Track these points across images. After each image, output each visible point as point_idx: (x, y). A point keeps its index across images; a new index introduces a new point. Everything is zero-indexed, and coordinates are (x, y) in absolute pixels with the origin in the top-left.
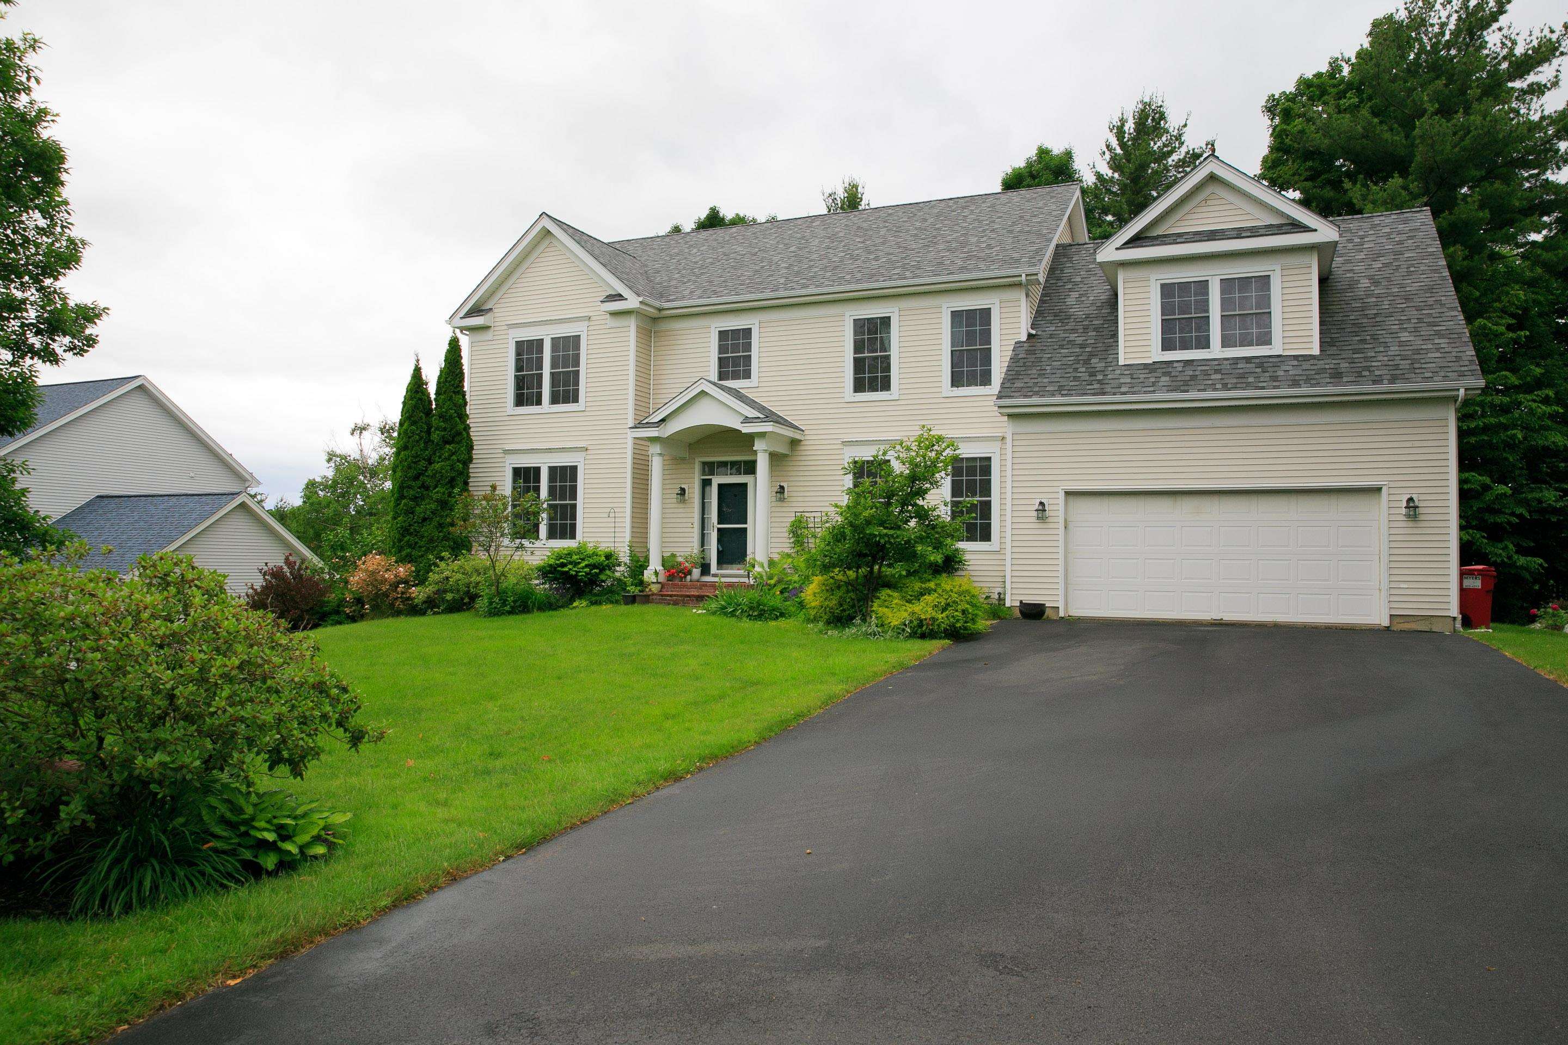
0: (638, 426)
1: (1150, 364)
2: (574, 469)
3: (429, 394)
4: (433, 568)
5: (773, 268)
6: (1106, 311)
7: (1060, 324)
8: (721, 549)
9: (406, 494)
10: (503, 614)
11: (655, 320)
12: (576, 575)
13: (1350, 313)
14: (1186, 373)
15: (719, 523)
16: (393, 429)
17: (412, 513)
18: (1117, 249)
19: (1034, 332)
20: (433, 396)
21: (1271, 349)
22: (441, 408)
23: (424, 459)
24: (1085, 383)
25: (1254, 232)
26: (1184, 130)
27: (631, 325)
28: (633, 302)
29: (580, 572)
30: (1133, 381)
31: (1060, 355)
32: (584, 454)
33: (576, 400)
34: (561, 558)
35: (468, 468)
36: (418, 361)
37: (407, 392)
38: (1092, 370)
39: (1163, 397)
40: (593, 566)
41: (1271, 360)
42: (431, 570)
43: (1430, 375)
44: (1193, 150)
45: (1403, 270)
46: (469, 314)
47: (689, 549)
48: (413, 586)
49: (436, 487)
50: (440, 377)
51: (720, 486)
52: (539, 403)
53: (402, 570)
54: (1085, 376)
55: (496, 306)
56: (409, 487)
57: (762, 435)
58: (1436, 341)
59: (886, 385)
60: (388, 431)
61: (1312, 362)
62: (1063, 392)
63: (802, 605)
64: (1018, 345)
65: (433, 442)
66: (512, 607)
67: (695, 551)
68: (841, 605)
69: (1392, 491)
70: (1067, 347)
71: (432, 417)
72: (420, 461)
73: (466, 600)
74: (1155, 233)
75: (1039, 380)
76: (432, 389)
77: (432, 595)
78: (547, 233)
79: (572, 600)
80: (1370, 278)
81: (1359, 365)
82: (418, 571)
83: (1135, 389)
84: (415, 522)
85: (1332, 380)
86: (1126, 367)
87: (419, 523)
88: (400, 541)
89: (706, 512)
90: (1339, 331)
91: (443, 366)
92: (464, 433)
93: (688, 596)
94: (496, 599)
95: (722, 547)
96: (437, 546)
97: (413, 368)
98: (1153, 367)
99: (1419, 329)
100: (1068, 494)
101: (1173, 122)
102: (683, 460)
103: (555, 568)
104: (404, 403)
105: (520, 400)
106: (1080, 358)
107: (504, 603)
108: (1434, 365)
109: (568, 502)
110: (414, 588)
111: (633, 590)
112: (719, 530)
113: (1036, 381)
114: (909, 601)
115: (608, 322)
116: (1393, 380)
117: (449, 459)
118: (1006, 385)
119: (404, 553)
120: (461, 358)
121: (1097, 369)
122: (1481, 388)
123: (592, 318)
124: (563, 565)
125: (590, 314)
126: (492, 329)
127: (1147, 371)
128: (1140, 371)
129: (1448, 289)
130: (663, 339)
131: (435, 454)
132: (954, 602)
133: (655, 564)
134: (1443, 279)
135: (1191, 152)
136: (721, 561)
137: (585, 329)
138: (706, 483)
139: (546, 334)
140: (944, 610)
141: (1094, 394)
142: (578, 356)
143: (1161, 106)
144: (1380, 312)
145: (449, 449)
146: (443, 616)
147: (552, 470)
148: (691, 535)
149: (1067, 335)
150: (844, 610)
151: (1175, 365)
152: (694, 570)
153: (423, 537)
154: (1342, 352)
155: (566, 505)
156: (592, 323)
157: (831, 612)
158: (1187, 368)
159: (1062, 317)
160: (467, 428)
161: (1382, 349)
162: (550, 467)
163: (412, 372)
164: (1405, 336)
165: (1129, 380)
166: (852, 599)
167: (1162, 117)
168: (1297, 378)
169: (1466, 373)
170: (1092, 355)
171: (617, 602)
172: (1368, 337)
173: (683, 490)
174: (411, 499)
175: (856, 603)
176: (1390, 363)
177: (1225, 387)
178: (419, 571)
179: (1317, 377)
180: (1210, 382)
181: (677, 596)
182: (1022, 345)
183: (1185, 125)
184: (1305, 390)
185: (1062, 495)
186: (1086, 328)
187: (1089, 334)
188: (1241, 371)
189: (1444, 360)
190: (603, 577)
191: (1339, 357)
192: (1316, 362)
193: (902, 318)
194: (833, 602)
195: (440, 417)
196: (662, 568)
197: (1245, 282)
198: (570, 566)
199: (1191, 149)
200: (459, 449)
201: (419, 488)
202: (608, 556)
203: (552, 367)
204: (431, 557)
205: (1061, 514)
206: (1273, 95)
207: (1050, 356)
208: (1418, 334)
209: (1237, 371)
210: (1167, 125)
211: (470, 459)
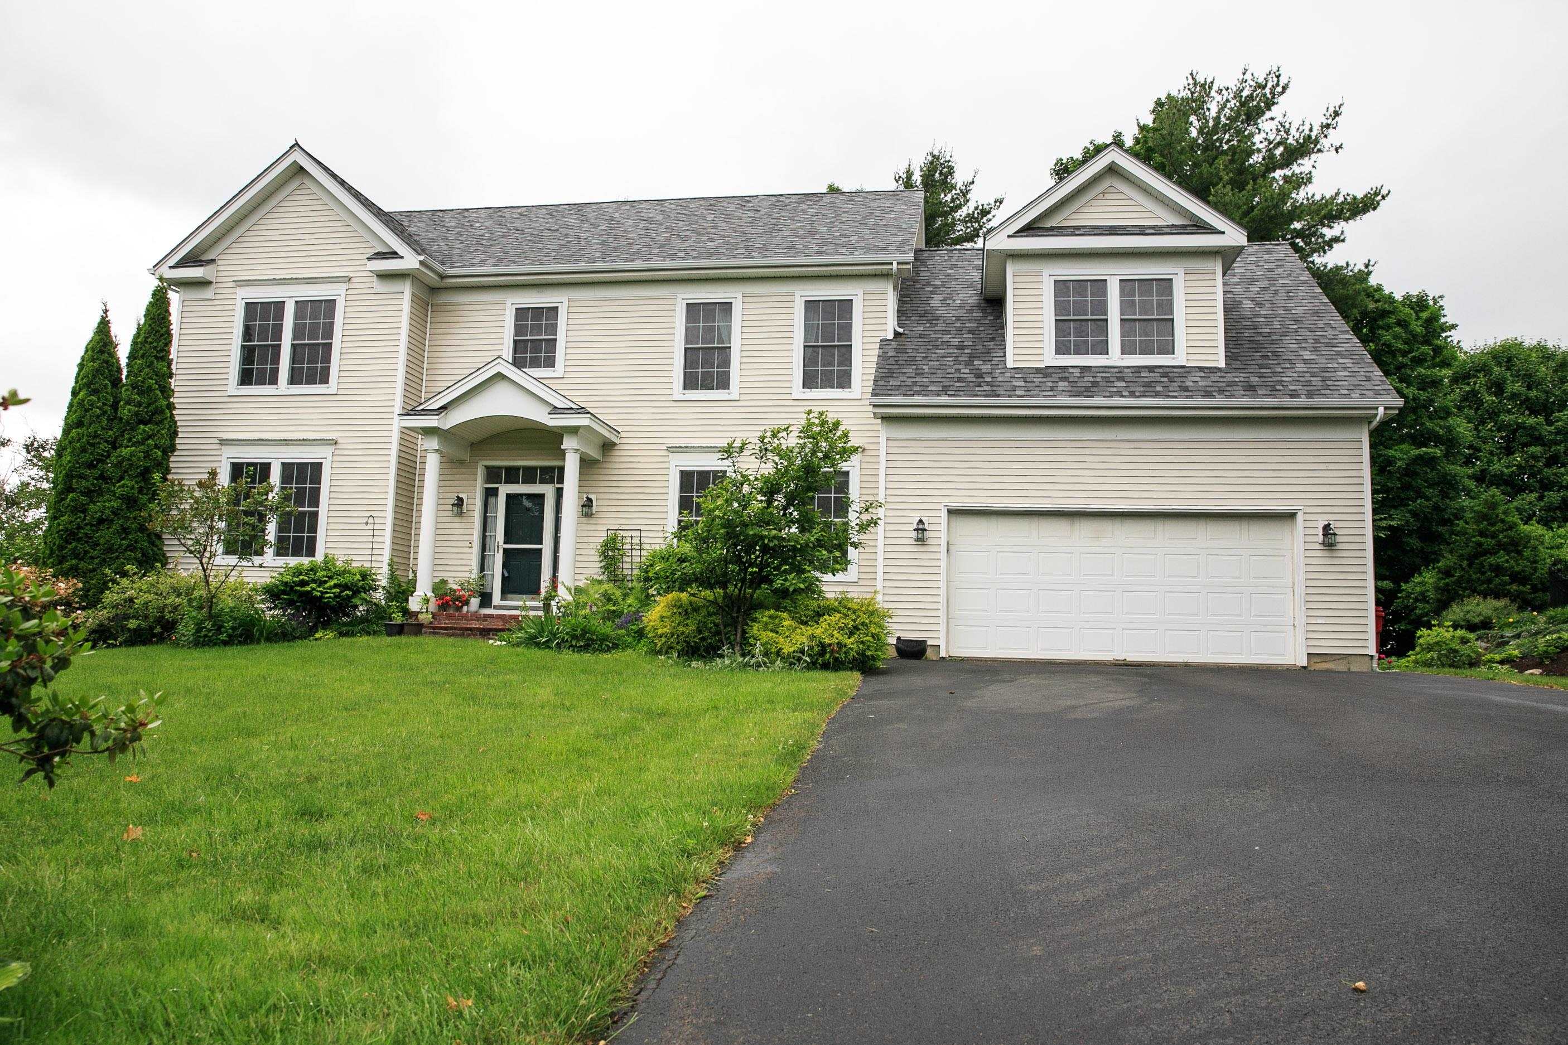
0: (411, 413)
1: (1042, 369)
2: (317, 467)
3: (118, 360)
4: (110, 584)
5: (582, 243)
6: (978, 315)
7: (928, 325)
8: (506, 575)
9: (75, 485)
10: (215, 644)
11: (433, 290)
12: (322, 597)
13: (1243, 331)
14: (1086, 379)
15: (505, 543)
16: (43, 448)
17: (84, 511)
18: (1009, 236)
19: (901, 330)
20: (124, 362)
21: (1174, 359)
22: (136, 376)
23: (107, 442)
24: (973, 384)
25: (1157, 231)
26: (972, 186)
27: (406, 290)
28: (410, 261)
29: (327, 593)
30: (1028, 385)
31: (935, 355)
32: (331, 448)
33: (325, 380)
34: (301, 574)
35: (168, 461)
36: (106, 311)
37: (87, 351)
38: (978, 371)
39: (1064, 402)
40: (345, 587)
41: (1175, 370)
42: (109, 589)
43: (1346, 392)
44: (983, 205)
45: (1282, 295)
46: (182, 264)
47: (467, 575)
48: (78, 609)
49: (121, 478)
50: (137, 336)
51: (509, 497)
52: (274, 381)
53: (62, 586)
54: (971, 378)
55: (220, 257)
56: (82, 477)
57: (574, 430)
58: (1341, 361)
59: (724, 383)
60: (37, 449)
61: (1219, 374)
62: (948, 393)
63: (641, 634)
64: (885, 343)
65: (121, 419)
66: (230, 636)
67: (474, 576)
68: (700, 632)
69: (1308, 517)
70: (942, 347)
71: (121, 388)
72: (99, 443)
73: (158, 630)
74: (1048, 224)
75: (917, 379)
76: (123, 353)
77: (106, 622)
78: (299, 170)
79: (313, 630)
80: (1253, 299)
81: (1269, 379)
82: (86, 590)
83: (1032, 393)
84: (86, 525)
85: (1247, 393)
86: (1016, 371)
87: (92, 525)
88: (61, 548)
89: (488, 529)
90: (1238, 347)
91: (142, 322)
92: (167, 411)
93: (470, 629)
94: (208, 625)
95: (509, 573)
96: (117, 557)
97: (98, 320)
98: (1046, 371)
99: (1319, 349)
100: (952, 512)
101: (959, 178)
102: (461, 462)
103: (292, 588)
104: (81, 366)
105: (246, 378)
106: (960, 359)
107: (219, 628)
108: (1346, 383)
109: (306, 509)
110: (79, 612)
111: (398, 618)
112: (505, 550)
113: (914, 380)
114: (805, 623)
115: (374, 285)
116: (1310, 395)
117: (143, 444)
118: (880, 383)
119: (66, 565)
120: (170, 314)
121: (983, 371)
122: (1399, 409)
123: (353, 280)
124: (303, 583)
125: (351, 275)
126: (213, 285)
127: (1041, 375)
128: (1034, 375)
129: (1333, 315)
130: (443, 314)
131: (123, 436)
132: (863, 624)
133: (423, 589)
134: (1325, 304)
135: (980, 207)
136: (505, 592)
137: (343, 293)
138: (490, 494)
139: (290, 296)
140: (851, 634)
141: (986, 396)
142: (332, 325)
143: (949, 161)
144: (1272, 331)
145: (144, 431)
146: (124, 649)
147: (286, 467)
148: (469, 556)
149: (940, 336)
150: (704, 639)
151: (1071, 370)
152: (473, 600)
153: (98, 545)
154: (1247, 367)
155: (304, 513)
156: (352, 286)
157: (685, 641)
158: (1086, 374)
159: (929, 317)
160: (171, 407)
161: (1288, 366)
162: (283, 464)
163: (96, 325)
164: (1307, 355)
165: (1023, 384)
166: (716, 625)
167: (951, 171)
168: (1208, 389)
169: (1382, 392)
170: (972, 357)
171: (375, 633)
172: (1270, 354)
173: (460, 500)
174: (82, 493)
175: (722, 628)
176: (1301, 379)
177: (1132, 394)
178: (88, 591)
179: (1229, 389)
180: (1115, 389)
181: (455, 629)
182: (888, 343)
183: (973, 183)
184: (1219, 401)
185: (944, 513)
186: (959, 331)
187: (965, 336)
188: (1146, 380)
189: (1355, 379)
190: (356, 601)
191: (1246, 371)
192: (1223, 374)
193: (746, 305)
194: (691, 628)
195: (134, 388)
196: (433, 595)
197: (1145, 283)
198: (314, 586)
199: (980, 204)
200: (158, 431)
201: (96, 479)
202: (364, 576)
203: (294, 338)
204: (108, 571)
205: (943, 534)
206: (1062, 160)
207: (924, 355)
208: (1318, 353)
209: (1142, 379)
210: (953, 182)
211: (173, 448)
